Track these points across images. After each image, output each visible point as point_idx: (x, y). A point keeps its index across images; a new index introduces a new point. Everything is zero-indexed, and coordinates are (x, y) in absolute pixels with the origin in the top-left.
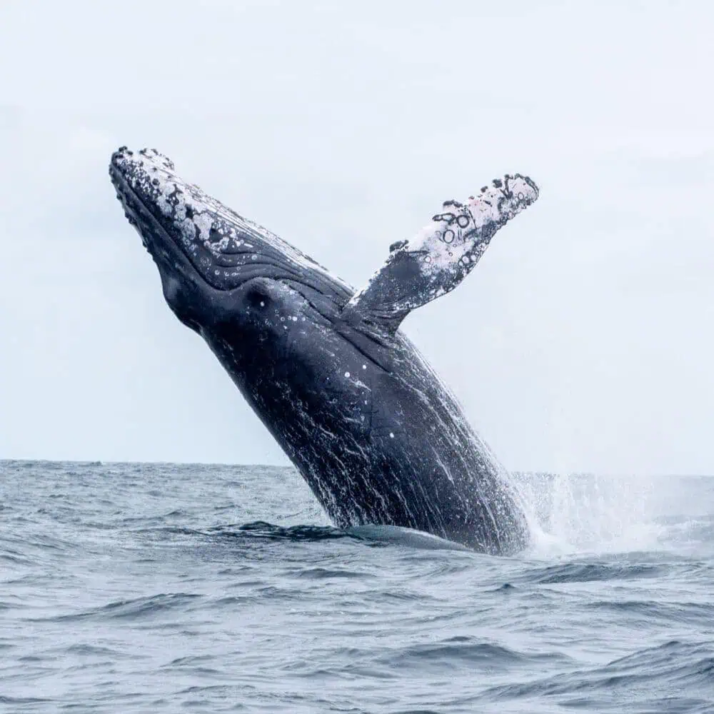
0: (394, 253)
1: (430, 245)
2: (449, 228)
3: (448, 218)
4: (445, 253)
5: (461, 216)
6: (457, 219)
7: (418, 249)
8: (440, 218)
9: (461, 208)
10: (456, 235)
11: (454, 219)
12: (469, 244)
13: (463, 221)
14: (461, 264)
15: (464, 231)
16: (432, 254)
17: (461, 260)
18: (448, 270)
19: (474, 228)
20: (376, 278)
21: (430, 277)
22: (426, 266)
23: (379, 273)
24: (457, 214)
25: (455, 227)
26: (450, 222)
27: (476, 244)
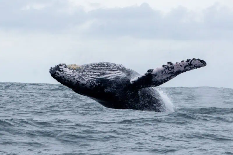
0: (148, 73)
1: (158, 73)
2: (165, 70)
3: (166, 67)
4: (160, 76)
5: (170, 68)
6: (169, 68)
7: (154, 74)
8: (164, 66)
9: (172, 65)
10: (166, 72)
11: (168, 68)
12: (169, 75)
13: (170, 69)
14: (164, 80)
15: (169, 72)
16: (157, 76)
17: (164, 79)
18: (159, 81)
19: (173, 71)
20: (141, 78)
21: (153, 82)
22: (154, 79)
23: (142, 77)
24: (169, 67)
25: (167, 70)
26: (166, 69)
27: (172, 76)
